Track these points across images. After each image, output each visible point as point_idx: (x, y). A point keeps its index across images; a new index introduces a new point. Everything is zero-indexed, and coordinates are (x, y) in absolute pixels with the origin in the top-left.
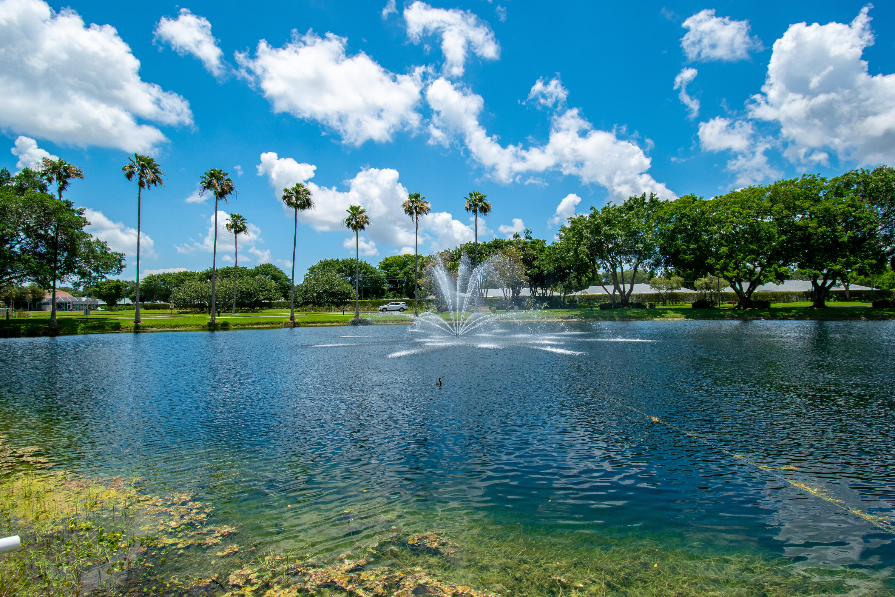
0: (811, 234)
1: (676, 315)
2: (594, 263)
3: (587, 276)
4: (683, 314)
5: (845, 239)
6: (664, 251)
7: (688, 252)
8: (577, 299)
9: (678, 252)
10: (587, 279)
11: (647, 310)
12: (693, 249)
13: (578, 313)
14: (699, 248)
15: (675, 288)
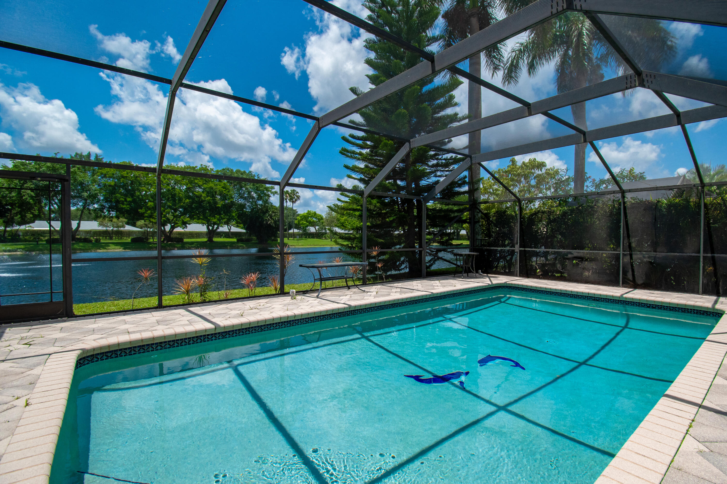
0: (203, 201)
1: (116, 247)
2: (40, 202)
3: (32, 213)
4: (122, 246)
5: (220, 206)
6: (106, 200)
7: (125, 203)
8: (21, 234)
9: (118, 202)
10: (31, 216)
11: (94, 243)
12: (129, 201)
13: (22, 247)
14: (134, 201)
15: (121, 227)
